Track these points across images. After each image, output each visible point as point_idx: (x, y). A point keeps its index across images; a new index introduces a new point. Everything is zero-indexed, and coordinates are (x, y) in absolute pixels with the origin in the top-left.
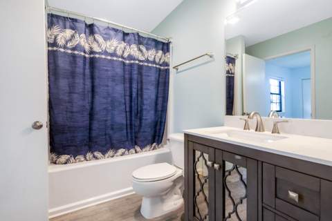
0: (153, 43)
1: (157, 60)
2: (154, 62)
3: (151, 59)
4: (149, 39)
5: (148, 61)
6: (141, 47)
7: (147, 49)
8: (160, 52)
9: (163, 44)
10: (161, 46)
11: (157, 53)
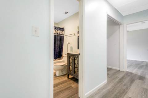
0: (59, 29)
1: (60, 33)
2: (59, 34)
3: (58, 33)
4: (58, 27)
5: (57, 34)
6: (56, 30)
7: (57, 30)
8: (61, 31)
9: (62, 29)
10: (61, 29)
11: (60, 31)
